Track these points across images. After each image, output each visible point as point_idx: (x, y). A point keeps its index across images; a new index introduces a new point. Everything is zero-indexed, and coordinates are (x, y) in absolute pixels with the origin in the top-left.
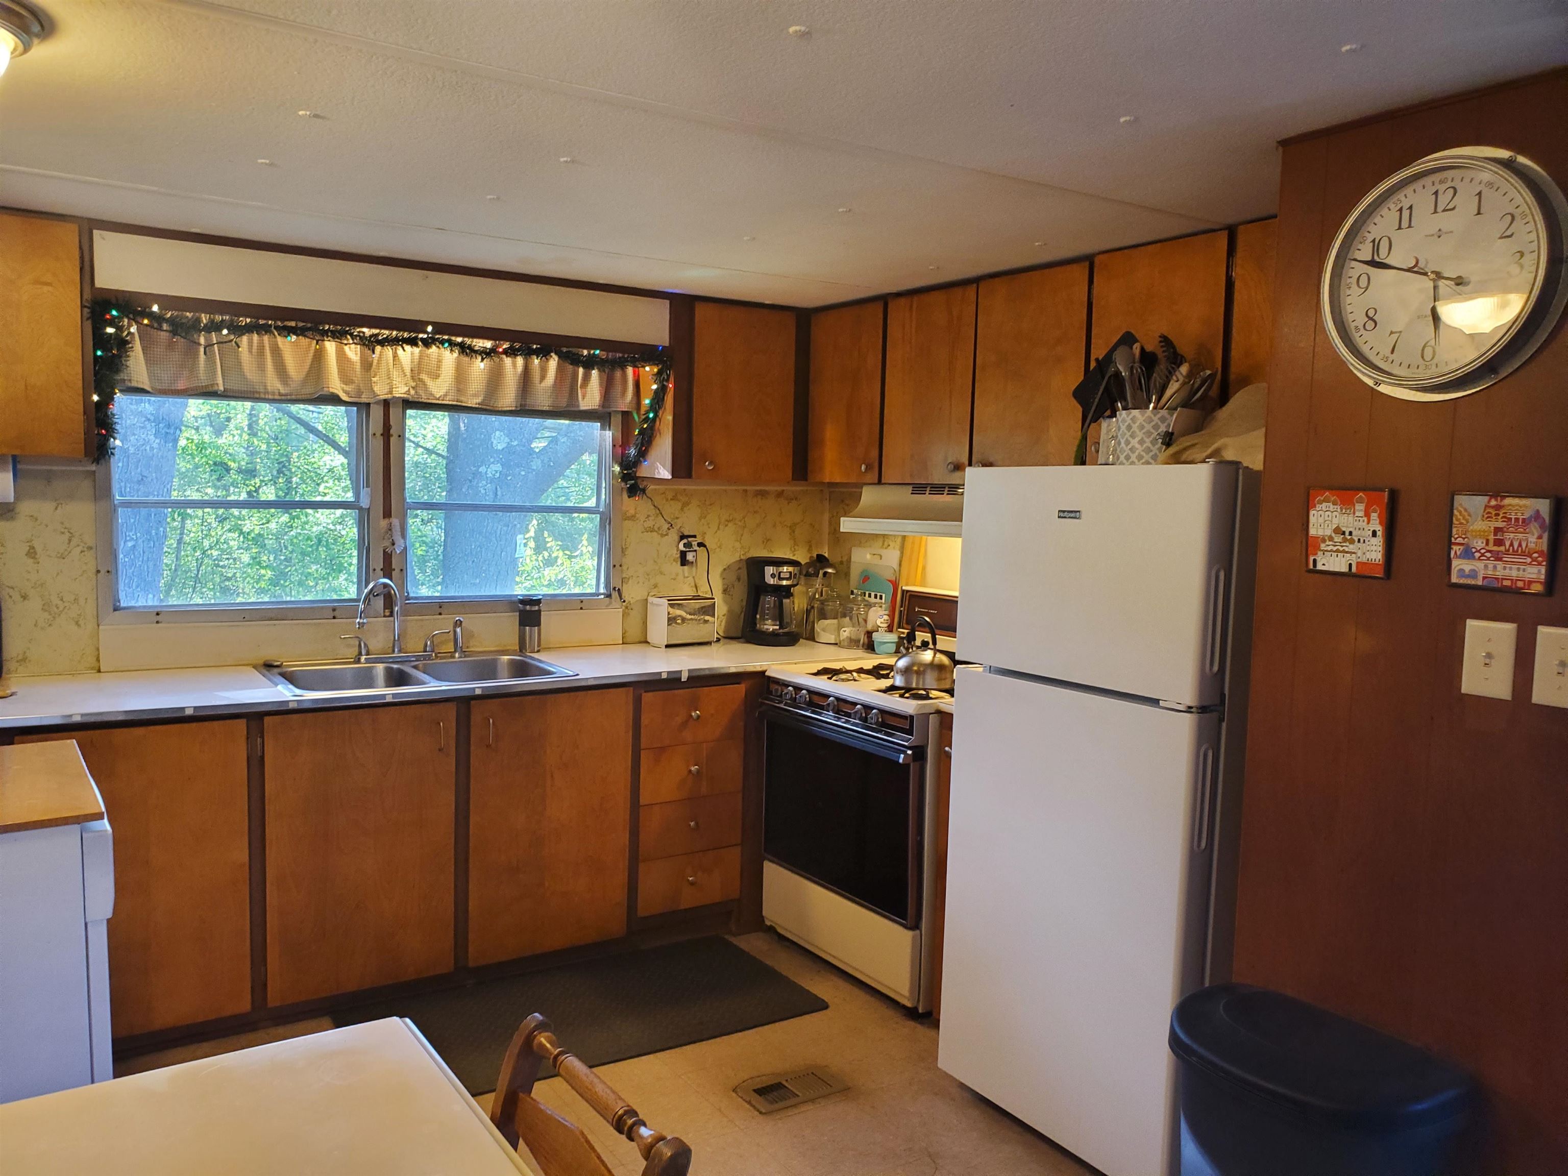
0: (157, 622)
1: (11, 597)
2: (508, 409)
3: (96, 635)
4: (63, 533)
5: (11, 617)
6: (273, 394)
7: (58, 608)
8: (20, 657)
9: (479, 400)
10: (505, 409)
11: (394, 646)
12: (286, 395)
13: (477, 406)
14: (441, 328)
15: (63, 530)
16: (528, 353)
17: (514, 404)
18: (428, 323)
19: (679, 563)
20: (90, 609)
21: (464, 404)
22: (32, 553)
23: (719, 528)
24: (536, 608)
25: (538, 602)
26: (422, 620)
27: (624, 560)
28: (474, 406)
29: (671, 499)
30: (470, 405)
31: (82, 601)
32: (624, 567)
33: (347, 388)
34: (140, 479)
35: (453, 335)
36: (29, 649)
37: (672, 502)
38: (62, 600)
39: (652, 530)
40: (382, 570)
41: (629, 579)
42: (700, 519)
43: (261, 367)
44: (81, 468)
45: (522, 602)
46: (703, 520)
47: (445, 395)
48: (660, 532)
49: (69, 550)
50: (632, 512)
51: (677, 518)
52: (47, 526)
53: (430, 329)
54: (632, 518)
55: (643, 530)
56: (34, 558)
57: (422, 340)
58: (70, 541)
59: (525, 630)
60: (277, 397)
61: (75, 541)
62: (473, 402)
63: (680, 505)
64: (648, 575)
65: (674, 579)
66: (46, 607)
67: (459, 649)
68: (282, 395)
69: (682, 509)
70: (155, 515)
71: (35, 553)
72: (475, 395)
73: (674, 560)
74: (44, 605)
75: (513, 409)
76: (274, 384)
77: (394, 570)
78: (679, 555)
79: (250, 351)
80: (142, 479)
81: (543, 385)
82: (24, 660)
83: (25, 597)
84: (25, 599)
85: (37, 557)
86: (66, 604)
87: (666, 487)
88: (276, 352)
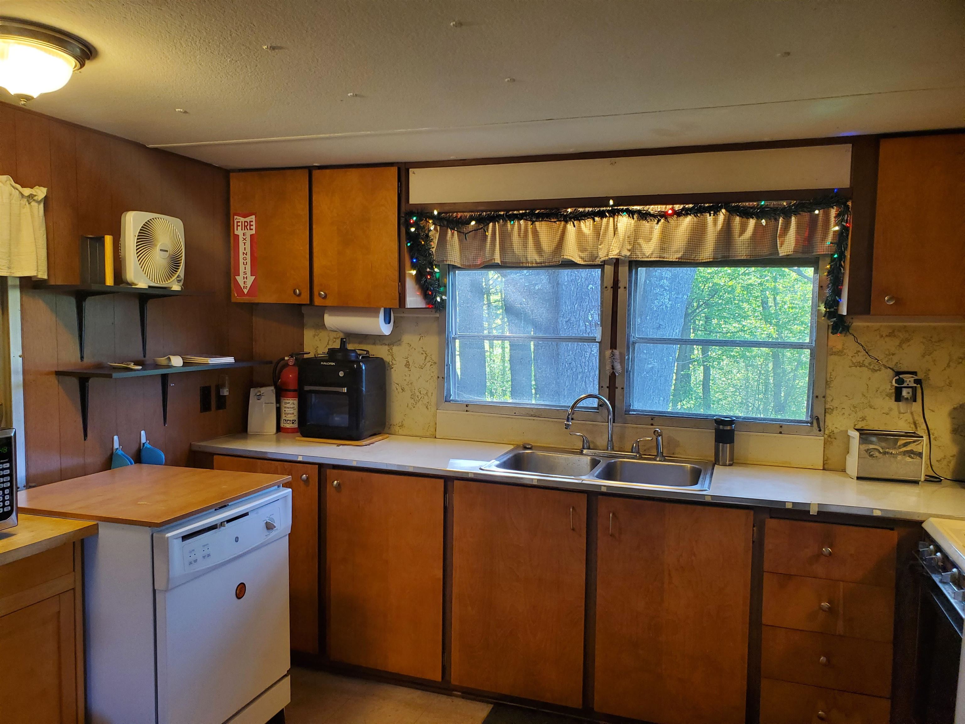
0: (467, 411)
1: (397, 389)
2: (707, 260)
3: (435, 415)
4: (422, 354)
5: (397, 401)
6: (532, 263)
7: (418, 398)
8: (400, 424)
9: (679, 255)
10: (705, 261)
11: (608, 444)
12: (541, 263)
13: (677, 260)
14: (620, 200)
15: (423, 352)
16: (698, 211)
17: (712, 256)
18: (608, 199)
19: (893, 398)
20: (434, 399)
21: (665, 260)
22: (407, 365)
23: (948, 366)
24: (728, 428)
25: (731, 422)
26: (637, 428)
27: (828, 392)
28: (674, 260)
29: (887, 336)
30: (671, 260)
31: (430, 394)
32: (829, 399)
33: (583, 255)
34: (658, 327)
35: (630, 205)
36: (404, 420)
37: (887, 339)
38: (420, 393)
39: (861, 365)
40: (607, 387)
41: (833, 410)
42: (923, 356)
43: (525, 245)
44: (432, 316)
45: (716, 421)
46: (927, 357)
47: (652, 254)
48: (872, 367)
49: (425, 364)
50: (839, 347)
51: (893, 354)
52: (415, 349)
53: (611, 202)
54: (840, 353)
55: (851, 364)
56: (408, 368)
57: (608, 211)
58: (426, 358)
59: (719, 446)
60: (534, 265)
61: (428, 359)
62: (673, 257)
63: (897, 342)
64: (855, 407)
65: (887, 414)
66: (413, 396)
67: (660, 454)
68: (538, 264)
69: (900, 346)
70: (667, 349)
71: (409, 365)
72: (677, 252)
73: (887, 395)
74: (412, 395)
75: (711, 260)
76: (533, 256)
77: (617, 388)
78: (893, 390)
79: (519, 235)
80: (659, 327)
81: (742, 238)
82: (401, 426)
83: (403, 390)
84: (403, 391)
85: (410, 367)
86: (422, 395)
87: (881, 324)
88: (536, 233)
